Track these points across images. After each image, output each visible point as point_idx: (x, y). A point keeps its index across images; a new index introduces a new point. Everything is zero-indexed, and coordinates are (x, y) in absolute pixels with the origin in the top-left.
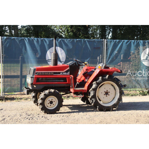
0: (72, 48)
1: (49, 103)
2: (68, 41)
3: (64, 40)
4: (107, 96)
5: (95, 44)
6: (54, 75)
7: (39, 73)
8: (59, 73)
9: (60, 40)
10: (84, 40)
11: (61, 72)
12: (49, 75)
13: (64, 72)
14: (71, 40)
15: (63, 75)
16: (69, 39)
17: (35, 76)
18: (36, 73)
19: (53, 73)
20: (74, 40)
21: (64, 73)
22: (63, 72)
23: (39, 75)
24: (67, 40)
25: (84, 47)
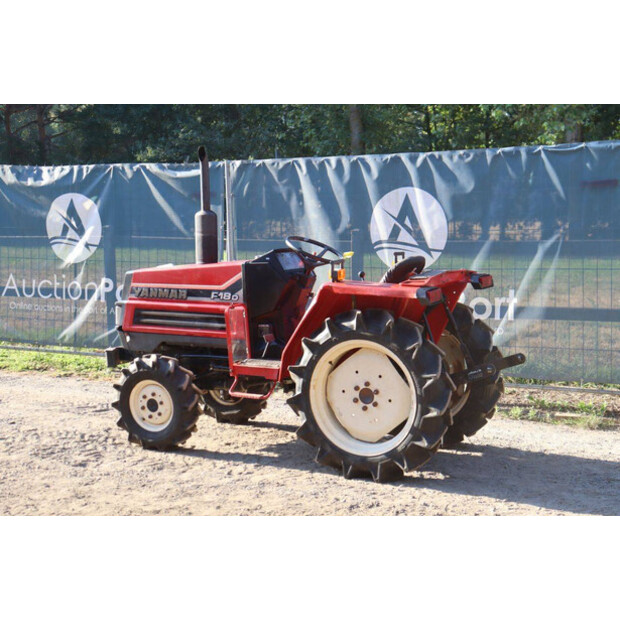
0: (474, 190)
1: (146, 408)
2: (456, 158)
3: (440, 157)
4: (365, 409)
5: (588, 165)
6: (190, 298)
7: (139, 290)
8: (207, 293)
9: (425, 160)
10: (529, 153)
11: (214, 291)
12: (172, 301)
13: (224, 291)
14: (468, 156)
15: (218, 300)
16: (461, 152)
17: (130, 299)
18: (132, 292)
19: (185, 292)
20: (484, 154)
21: (221, 294)
22: (219, 291)
23: (142, 299)
24: (451, 158)
25: (530, 181)
